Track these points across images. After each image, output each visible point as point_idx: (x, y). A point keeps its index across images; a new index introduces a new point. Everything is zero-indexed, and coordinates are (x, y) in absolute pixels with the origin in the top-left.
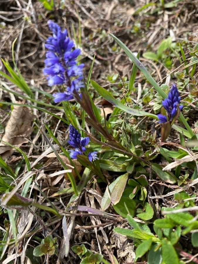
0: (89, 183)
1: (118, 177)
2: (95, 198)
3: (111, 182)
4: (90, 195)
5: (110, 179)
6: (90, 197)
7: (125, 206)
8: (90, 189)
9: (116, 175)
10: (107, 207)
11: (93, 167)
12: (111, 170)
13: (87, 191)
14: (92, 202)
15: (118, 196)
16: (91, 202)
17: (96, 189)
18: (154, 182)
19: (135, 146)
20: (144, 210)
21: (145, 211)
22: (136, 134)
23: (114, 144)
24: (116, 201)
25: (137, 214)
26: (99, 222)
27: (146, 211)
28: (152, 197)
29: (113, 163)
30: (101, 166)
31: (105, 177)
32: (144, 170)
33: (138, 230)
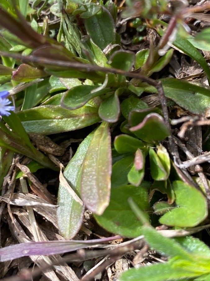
0: (9, 182)
1: (80, 142)
2: (35, 213)
3: (66, 162)
4: (21, 212)
5: (59, 154)
6: (22, 217)
7: (134, 207)
8: (16, 197)
9: (73, 141)
10: (77, 227)
11: (5, 138)
12: (58, 130)
13: (11, 203)
14: (33, 228)
15: (99, 188)
16: (28, 228)
17: (30, 191)
18: (186, 124)
19: (102, 50)
20: (172, 201)
21: (174, 205)
22: (96, 15)
23: (52, 52)
24: (99, 203)
25: (159, 216)
26: (66, 269)
27: (177, 203)
28: (182, 164)
29: (58, 111)
30: (27, 129)
31: (47, 155)
32: (143, 105)
33: (181, 256)
